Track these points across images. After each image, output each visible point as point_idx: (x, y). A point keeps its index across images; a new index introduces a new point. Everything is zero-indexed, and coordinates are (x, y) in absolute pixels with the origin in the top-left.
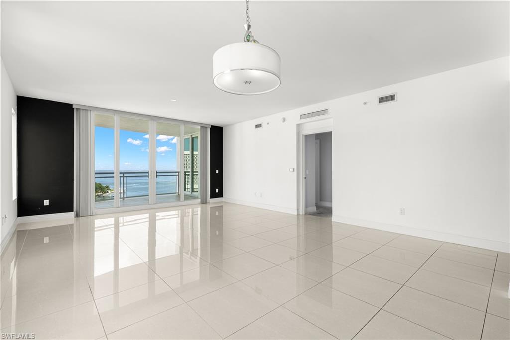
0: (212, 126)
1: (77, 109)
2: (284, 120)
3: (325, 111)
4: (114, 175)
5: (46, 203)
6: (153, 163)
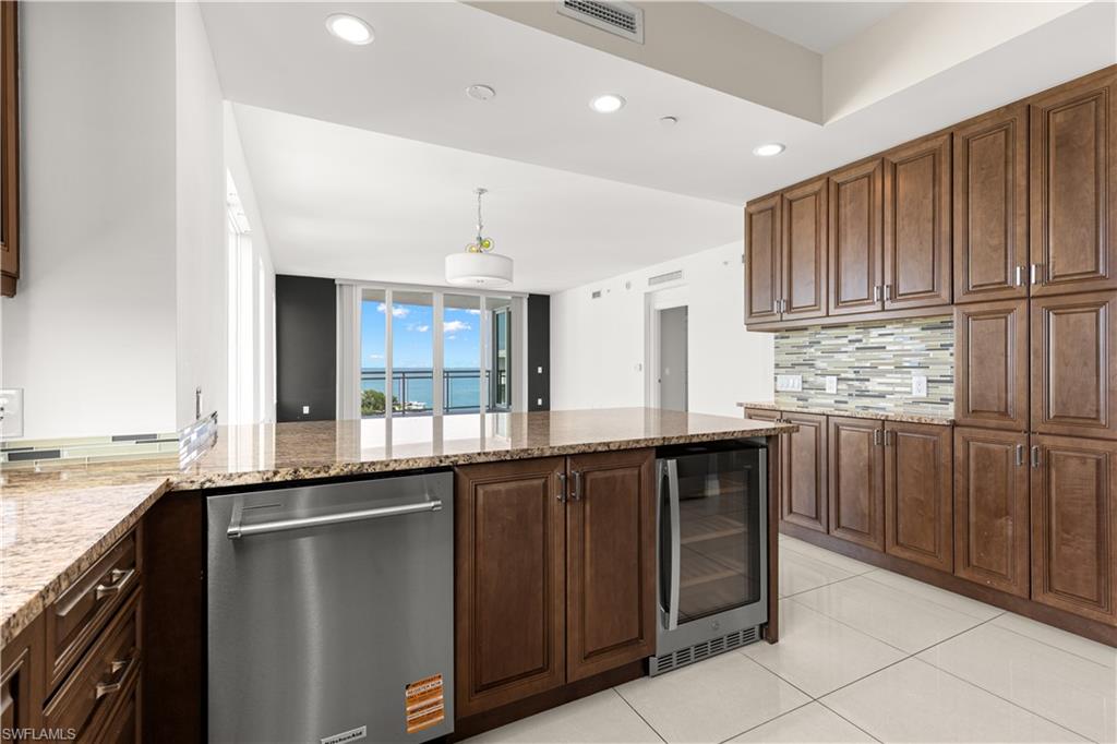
0: (530, 295)
1: (341, 285)
2: (628, 286)
3: (677, 274)
4: (386, 376)
5: (306, 410)
6: (439, 356)
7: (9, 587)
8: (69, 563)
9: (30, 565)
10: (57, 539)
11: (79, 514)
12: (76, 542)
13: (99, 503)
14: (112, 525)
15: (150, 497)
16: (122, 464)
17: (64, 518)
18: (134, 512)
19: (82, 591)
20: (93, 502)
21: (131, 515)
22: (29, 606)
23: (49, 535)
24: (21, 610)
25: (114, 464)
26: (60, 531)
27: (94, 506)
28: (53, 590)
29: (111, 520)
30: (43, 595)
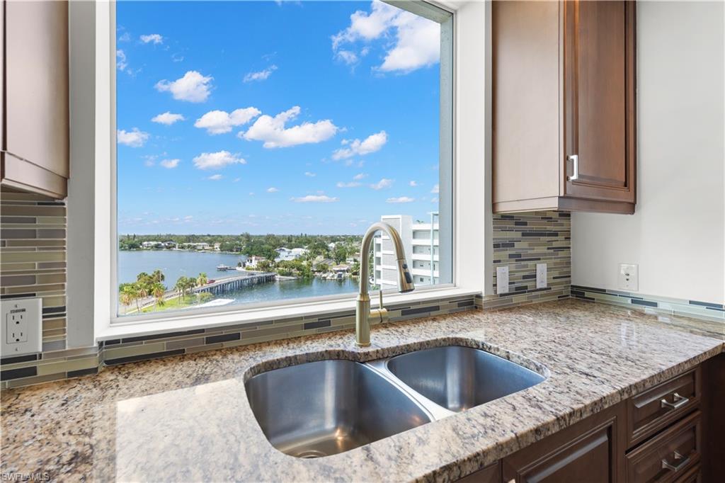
7: (608, 381)
8: (637, 380)
9: (619, 373)
10: (638, 362)
11: (655, 350)
12: (646, 368)
13: (668, 346)
14: (670, 365)
15: (705, 353)
16: (695, 320)
17: (646, 350)
18: (689, 361)
19: (651, 397)
20: (665, 345)
21: (686, 362)
22: (612, 395)
23: (635, 358)
24: (608, 396)
25: (690, 319)
26: (641, 357)
27: (665, 347)
28: (627, 392)
29: (670, 361)
30: (621, 392)
